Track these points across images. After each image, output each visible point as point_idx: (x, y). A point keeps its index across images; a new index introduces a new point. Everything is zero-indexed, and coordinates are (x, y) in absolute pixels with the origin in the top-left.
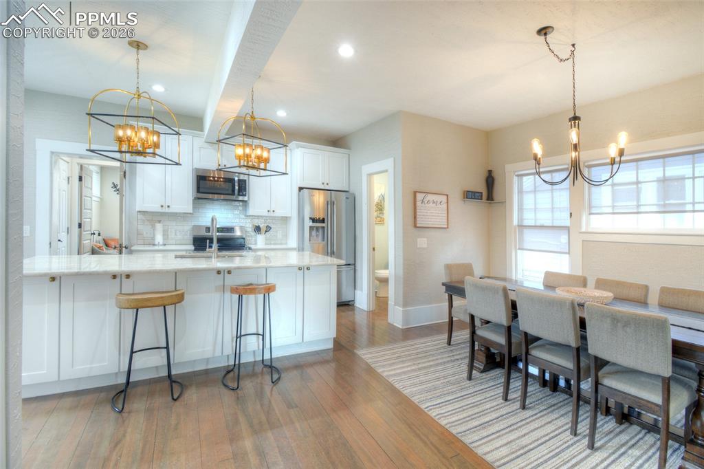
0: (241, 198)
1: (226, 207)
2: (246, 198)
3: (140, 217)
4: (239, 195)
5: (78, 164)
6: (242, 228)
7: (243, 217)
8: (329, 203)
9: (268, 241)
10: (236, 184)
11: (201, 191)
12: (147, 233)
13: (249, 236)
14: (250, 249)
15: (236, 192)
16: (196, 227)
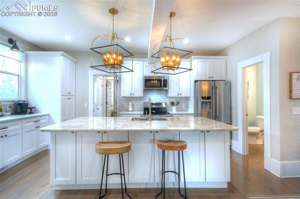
0: (165, 88)
1: (158, 94)
2: (167, 89)
3: (124, 99)
4: (164, 87)
5: (106, 80)
6: (165, 103)
7: (166, 98)
8: (214, 88)
9: (178, 110)
10: (162, 82)
11: (147, 86)
12: (126, 106)
13: (169, 107)
14: (169, 114)
15: (162, 86)
16: (145, 103)
